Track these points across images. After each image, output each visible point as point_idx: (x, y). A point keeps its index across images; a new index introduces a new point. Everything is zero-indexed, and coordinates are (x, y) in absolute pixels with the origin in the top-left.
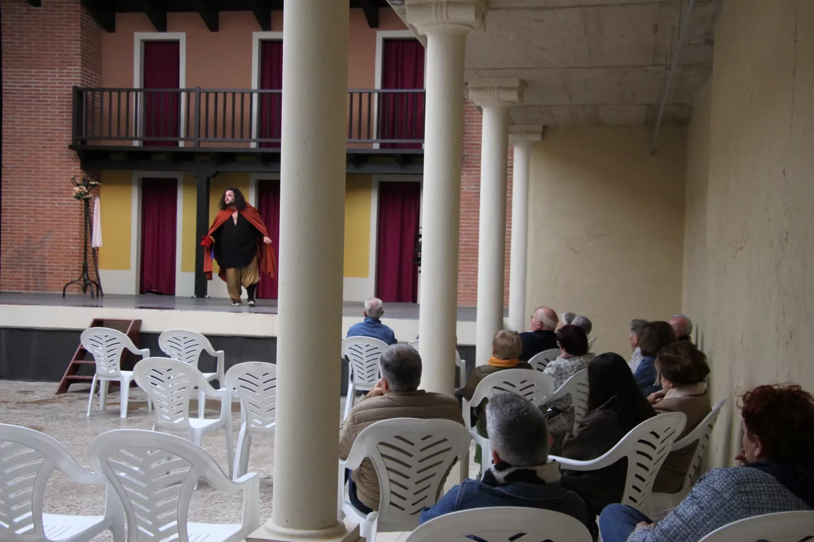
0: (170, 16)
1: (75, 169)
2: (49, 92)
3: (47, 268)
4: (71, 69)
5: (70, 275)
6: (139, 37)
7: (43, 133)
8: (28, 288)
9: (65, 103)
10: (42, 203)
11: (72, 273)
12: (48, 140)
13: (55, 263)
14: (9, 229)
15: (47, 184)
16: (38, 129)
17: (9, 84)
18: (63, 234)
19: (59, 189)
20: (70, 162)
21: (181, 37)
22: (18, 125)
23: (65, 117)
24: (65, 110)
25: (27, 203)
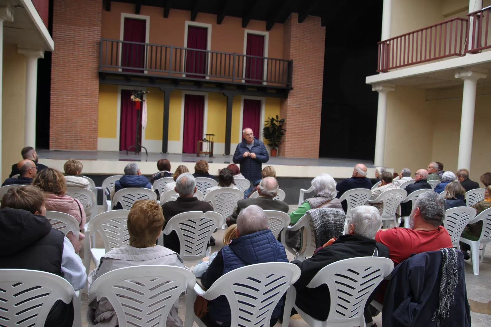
0: (143, 7)
1: (96, 83)
2: (81, 40)
3: (79, 137)
4: (95, 28)
5: (92, 141)
6: (124, 15)
7: (77, 62)
8: (66, 147)
9: (91, 46)
10: (76, 101)
11: (93, 140)
12: (80, 66)
13: (84, 134)
14: (55, 114)
15: (79, 90)
16: (74, 59)
17: (57, 33)
18: (88, 118)
19: (86, 94)
20: (93, 78)
21: (147, 18)
22: (62, 56)
23: (91, 54)
24: (91, 50)
25: (66, 100)
